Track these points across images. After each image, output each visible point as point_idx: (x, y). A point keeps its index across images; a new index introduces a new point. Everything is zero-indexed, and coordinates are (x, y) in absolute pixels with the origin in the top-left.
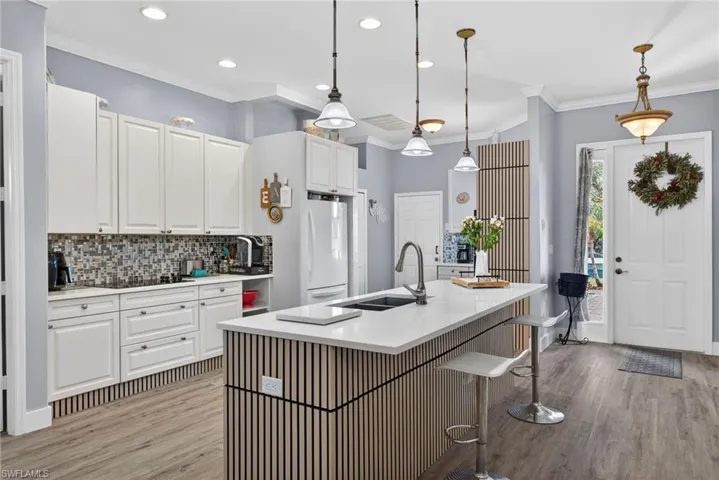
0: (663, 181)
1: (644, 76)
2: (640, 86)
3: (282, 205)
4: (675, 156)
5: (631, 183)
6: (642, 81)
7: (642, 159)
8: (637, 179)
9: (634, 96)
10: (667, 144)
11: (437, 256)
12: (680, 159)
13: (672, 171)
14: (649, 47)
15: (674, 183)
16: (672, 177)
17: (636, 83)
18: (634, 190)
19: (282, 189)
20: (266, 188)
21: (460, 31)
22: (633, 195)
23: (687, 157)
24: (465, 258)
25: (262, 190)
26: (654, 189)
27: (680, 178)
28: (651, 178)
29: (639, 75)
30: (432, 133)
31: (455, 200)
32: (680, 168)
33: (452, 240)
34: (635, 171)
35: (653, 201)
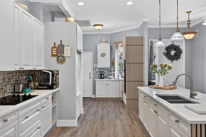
0: (173, 53)
2: (188, 24)
3: (65, 55)
4: (176, 45)
5: (164, 53)
6: (189, 22)
7: (167, 46)
8: (165, 52)
10: (173, 42)
11: (90, 76)
12: (177, 46)
13: (175, 50)
16: (175, 52)
18: (165, 55)
19: (65, 48)
20: (55, 47)
23: (179, 46)
24: (103, 77)
25: (52, 48)
26: (171, 55)
27: (177, 52)
28: (170, 52)
29: (188, 20)
30: (98, 29)
31: (100, 55)
32: (177, 49)
33: (97, 71)
34: (165, 49)
35: (170, 58)
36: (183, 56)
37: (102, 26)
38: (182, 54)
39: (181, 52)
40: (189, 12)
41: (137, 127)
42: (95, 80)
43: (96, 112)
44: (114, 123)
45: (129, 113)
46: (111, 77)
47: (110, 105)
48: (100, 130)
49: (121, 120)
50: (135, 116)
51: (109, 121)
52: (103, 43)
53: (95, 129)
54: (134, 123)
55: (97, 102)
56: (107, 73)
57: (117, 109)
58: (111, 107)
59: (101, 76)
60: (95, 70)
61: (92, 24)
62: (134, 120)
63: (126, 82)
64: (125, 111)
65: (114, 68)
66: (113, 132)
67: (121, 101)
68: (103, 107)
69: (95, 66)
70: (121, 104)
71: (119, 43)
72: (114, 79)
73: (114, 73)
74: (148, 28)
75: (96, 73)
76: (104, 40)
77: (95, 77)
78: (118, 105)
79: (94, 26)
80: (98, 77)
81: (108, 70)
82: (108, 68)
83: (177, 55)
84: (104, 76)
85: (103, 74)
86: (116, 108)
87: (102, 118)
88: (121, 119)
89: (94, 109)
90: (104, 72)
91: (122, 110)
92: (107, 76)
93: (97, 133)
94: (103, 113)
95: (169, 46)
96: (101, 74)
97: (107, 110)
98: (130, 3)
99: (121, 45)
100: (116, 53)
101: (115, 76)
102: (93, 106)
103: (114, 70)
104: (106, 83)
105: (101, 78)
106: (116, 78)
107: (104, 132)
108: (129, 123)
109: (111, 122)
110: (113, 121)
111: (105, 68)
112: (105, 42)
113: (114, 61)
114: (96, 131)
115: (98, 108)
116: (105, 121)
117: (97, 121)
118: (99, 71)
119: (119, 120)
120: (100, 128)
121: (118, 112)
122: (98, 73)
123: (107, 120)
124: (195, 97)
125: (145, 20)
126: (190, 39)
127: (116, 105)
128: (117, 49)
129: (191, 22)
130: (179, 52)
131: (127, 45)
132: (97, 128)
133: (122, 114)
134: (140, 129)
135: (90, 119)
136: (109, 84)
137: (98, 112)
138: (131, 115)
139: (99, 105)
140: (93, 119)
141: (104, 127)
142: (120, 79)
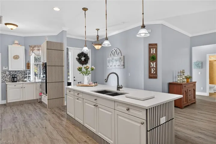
0: (83, 59)
1: (98, 36)
2: (97, 38)
4: (85, 53)
5: (76, 58)
6: (98, 37)
7: (79, 53)
8: (78, 58)
9: (96, 40)
14: (99, 29)
15: (84, 59)
16: (85, 58)
17: (97, 37)
21: (84, 8)
22: (77, 61)
23: (87, 54)
26: (82, 60)
27: (86, 58)
28: (81, 58)
29: (97, 35)
30: (12, 29)
31: (12, 58)
32: (86, 56)
33: (7, 74)
34: (78, 55)
35: (81, 63)
36: (90, 61)
37: (17, 26)
38: (89, 60)
39: (89, 59)
40: (98, 30)
41: (67, 123)
42: (6, 84)
43: (15, 119)
44: (42, 125)
45: (53, 112)
46: (26, 80)
47: (28, 108)
48: (30, 137)
49: (48, 121)
50: (59, 113)
51: (35, 124)
52: (15, 45)
53: (22, 138)
54: (62, 120)
55: (9, 107)
56: (21, 76)
57: (38, 110)
58: (31, 110)
59: (14, 80)
60: (5, 73)
61: (4, 22)
62: (61, 117)
63: (48, 83)
64: (47, 110)
65: (30, 71)
66: (46, 135)
67: (39, 102)
68: (20, 111)
69: (4, 68)
70: (40, 105)
71: (35, 46)
72: (29, 82)
73: (30, 76)
74: (67, 38)
75: (6, 76)
76: (16, 42)
77: (5, 81)
78: (37, 107)
79: (6, 24)
80: (9, 81)
81: (21, 73)
82: (22, 71)
83: (86, 61)
84: (17, 79)
85: (16, 77)
86: (36, 109)
87: (25, 123)
88: (48, 119)
89: (10, 115)
90: (17, 75)
91: (44, 110)
92: (20, 79)
93: (27, 141)
94: (25, 118)
95: (80, 53)
96: (12, 77)
97: (27, 114)
98: (57, 9)
99: (37, 49)
100: (31, 57)
101: (30, 79)
102: (7, 112)
103: (30, 73)
104: (21, 86)
105: (14, 81)
106: (31, 80)
107: (35, 137)
108: (57, 121)
109: (39, 125)
110: (40, 124)
111: (19, 71)
112: (18, 44)
113: (29, 64)
114: (25, 139)
115: (14, 114)
116: (31, 126)
117: (20, 128)
118: (10, 75)
119: (45, 121)
120: (28, 134)
121: (41, 113)
122: (8, 77)
123: (32, 124)
124: (120, 89)
125: (65, 29)
126: (99, 49)
127: (35, 107)
128: (33, 52)
129: (99, 37)
130: (87, 58)
131: (48, 49)
132: (24, 136)
133: (46, 114)
134: (70, 124)
135: (10, 127)
136: (24, 87)
137: (16, 117)
138: (55, 114)
139: (14, 110)
140: (14, 127)
141: (33, 132)
142: (37, 81)
